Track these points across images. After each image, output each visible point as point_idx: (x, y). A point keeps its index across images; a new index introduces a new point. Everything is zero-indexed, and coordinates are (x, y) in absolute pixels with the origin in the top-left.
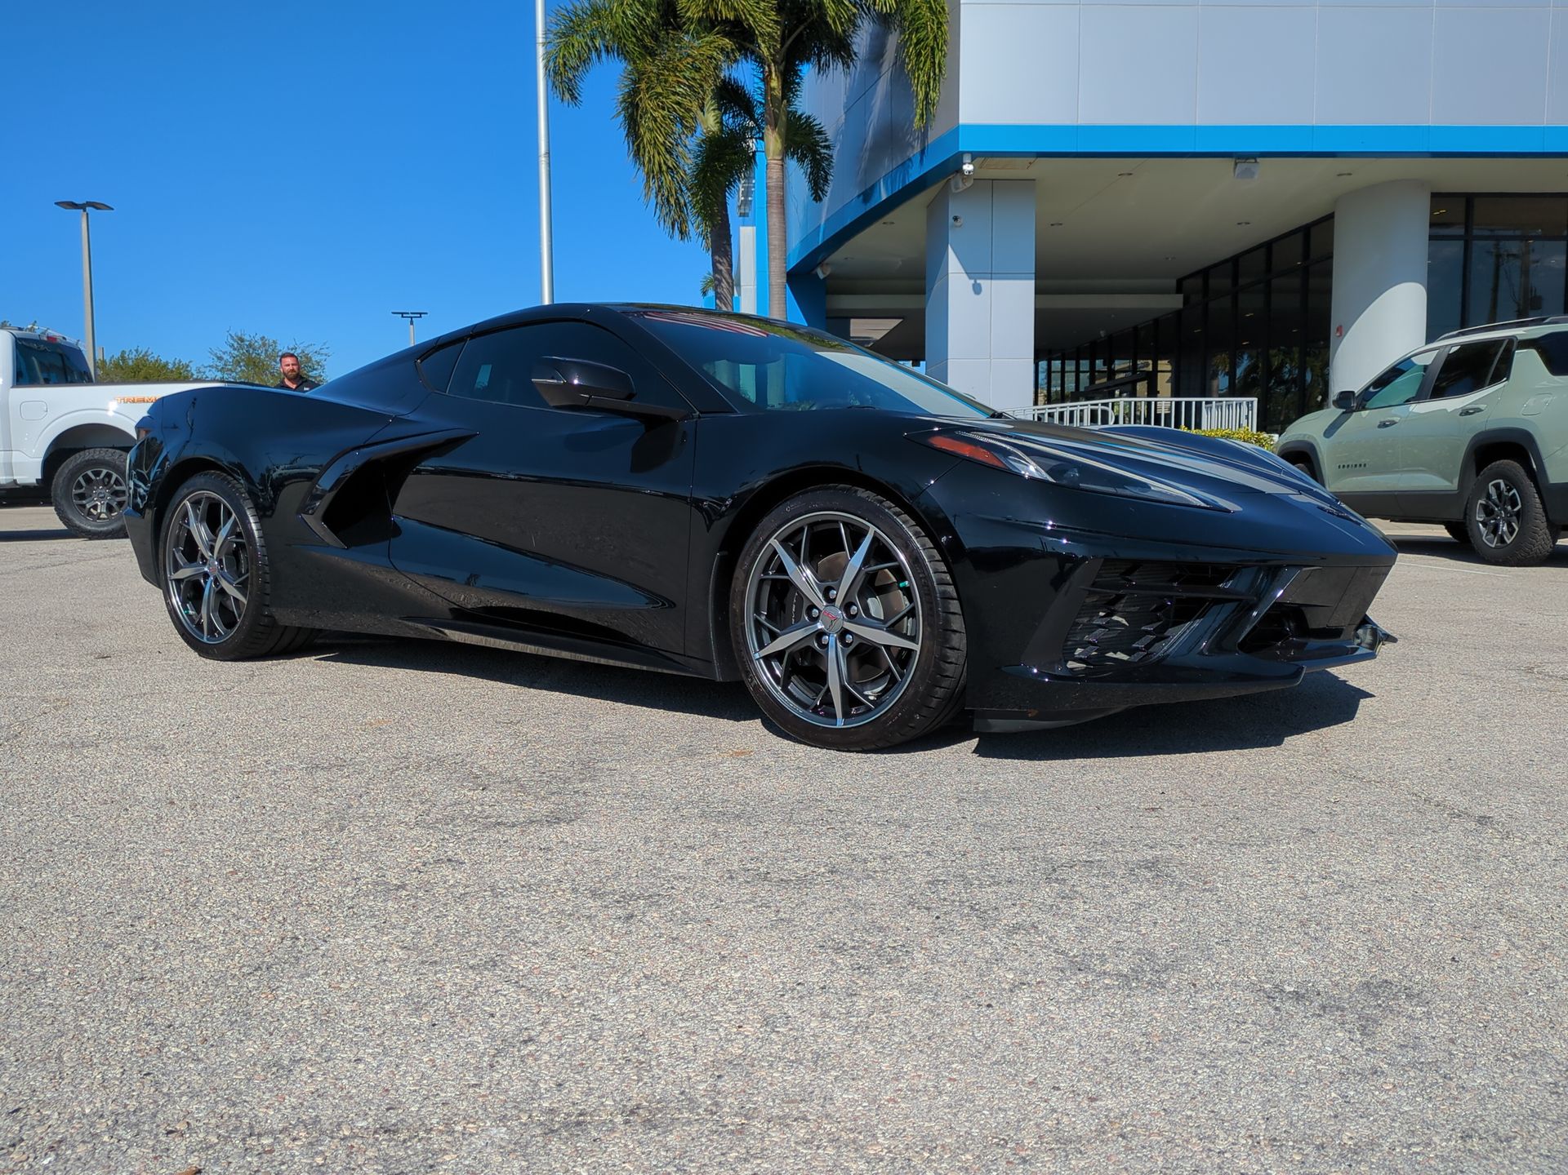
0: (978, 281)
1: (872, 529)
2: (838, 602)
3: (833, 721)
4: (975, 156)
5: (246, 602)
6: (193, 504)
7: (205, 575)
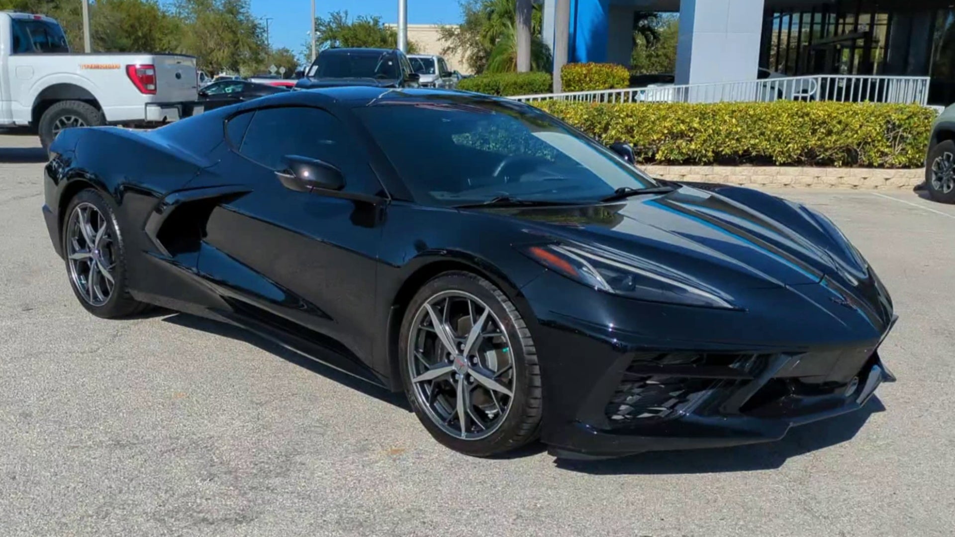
1: (488, 309)
2: (465, 353)
3: (458, 433)
5: (114, 283)
6: (82, 210)
7: (90, 259)
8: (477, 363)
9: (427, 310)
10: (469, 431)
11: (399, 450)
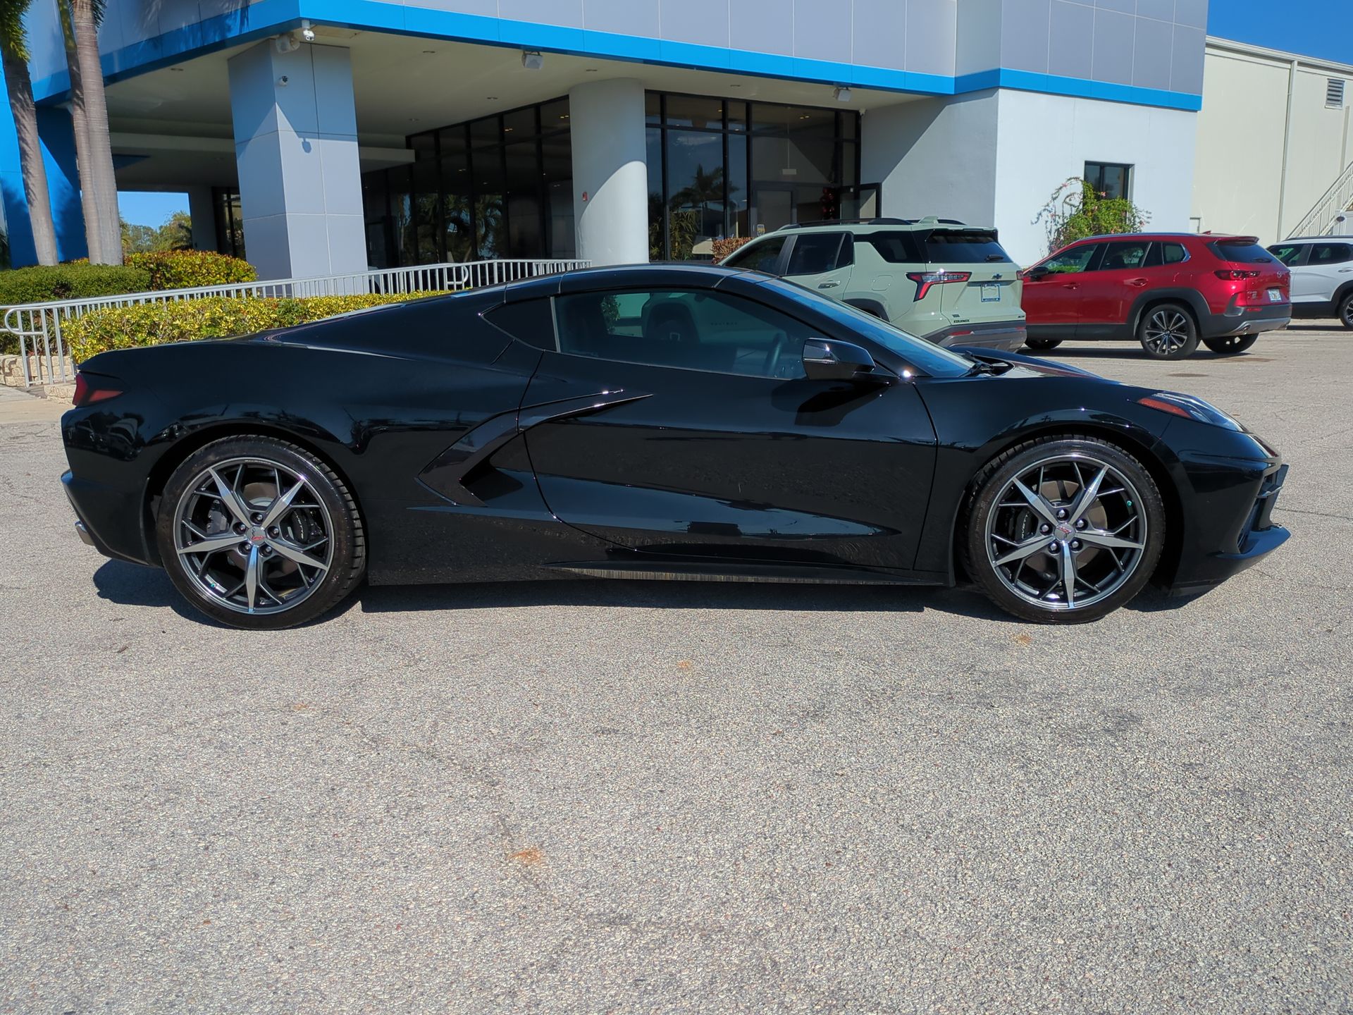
0: (307, 140)
1: (1107, 467)
4: (315, 23)
5: (327, 569)
6: (219, 472)
7: (242, 545)
8: (1085, 526)
9: (1014, 485)
10: (1076, 599)
11: (1024, 638)
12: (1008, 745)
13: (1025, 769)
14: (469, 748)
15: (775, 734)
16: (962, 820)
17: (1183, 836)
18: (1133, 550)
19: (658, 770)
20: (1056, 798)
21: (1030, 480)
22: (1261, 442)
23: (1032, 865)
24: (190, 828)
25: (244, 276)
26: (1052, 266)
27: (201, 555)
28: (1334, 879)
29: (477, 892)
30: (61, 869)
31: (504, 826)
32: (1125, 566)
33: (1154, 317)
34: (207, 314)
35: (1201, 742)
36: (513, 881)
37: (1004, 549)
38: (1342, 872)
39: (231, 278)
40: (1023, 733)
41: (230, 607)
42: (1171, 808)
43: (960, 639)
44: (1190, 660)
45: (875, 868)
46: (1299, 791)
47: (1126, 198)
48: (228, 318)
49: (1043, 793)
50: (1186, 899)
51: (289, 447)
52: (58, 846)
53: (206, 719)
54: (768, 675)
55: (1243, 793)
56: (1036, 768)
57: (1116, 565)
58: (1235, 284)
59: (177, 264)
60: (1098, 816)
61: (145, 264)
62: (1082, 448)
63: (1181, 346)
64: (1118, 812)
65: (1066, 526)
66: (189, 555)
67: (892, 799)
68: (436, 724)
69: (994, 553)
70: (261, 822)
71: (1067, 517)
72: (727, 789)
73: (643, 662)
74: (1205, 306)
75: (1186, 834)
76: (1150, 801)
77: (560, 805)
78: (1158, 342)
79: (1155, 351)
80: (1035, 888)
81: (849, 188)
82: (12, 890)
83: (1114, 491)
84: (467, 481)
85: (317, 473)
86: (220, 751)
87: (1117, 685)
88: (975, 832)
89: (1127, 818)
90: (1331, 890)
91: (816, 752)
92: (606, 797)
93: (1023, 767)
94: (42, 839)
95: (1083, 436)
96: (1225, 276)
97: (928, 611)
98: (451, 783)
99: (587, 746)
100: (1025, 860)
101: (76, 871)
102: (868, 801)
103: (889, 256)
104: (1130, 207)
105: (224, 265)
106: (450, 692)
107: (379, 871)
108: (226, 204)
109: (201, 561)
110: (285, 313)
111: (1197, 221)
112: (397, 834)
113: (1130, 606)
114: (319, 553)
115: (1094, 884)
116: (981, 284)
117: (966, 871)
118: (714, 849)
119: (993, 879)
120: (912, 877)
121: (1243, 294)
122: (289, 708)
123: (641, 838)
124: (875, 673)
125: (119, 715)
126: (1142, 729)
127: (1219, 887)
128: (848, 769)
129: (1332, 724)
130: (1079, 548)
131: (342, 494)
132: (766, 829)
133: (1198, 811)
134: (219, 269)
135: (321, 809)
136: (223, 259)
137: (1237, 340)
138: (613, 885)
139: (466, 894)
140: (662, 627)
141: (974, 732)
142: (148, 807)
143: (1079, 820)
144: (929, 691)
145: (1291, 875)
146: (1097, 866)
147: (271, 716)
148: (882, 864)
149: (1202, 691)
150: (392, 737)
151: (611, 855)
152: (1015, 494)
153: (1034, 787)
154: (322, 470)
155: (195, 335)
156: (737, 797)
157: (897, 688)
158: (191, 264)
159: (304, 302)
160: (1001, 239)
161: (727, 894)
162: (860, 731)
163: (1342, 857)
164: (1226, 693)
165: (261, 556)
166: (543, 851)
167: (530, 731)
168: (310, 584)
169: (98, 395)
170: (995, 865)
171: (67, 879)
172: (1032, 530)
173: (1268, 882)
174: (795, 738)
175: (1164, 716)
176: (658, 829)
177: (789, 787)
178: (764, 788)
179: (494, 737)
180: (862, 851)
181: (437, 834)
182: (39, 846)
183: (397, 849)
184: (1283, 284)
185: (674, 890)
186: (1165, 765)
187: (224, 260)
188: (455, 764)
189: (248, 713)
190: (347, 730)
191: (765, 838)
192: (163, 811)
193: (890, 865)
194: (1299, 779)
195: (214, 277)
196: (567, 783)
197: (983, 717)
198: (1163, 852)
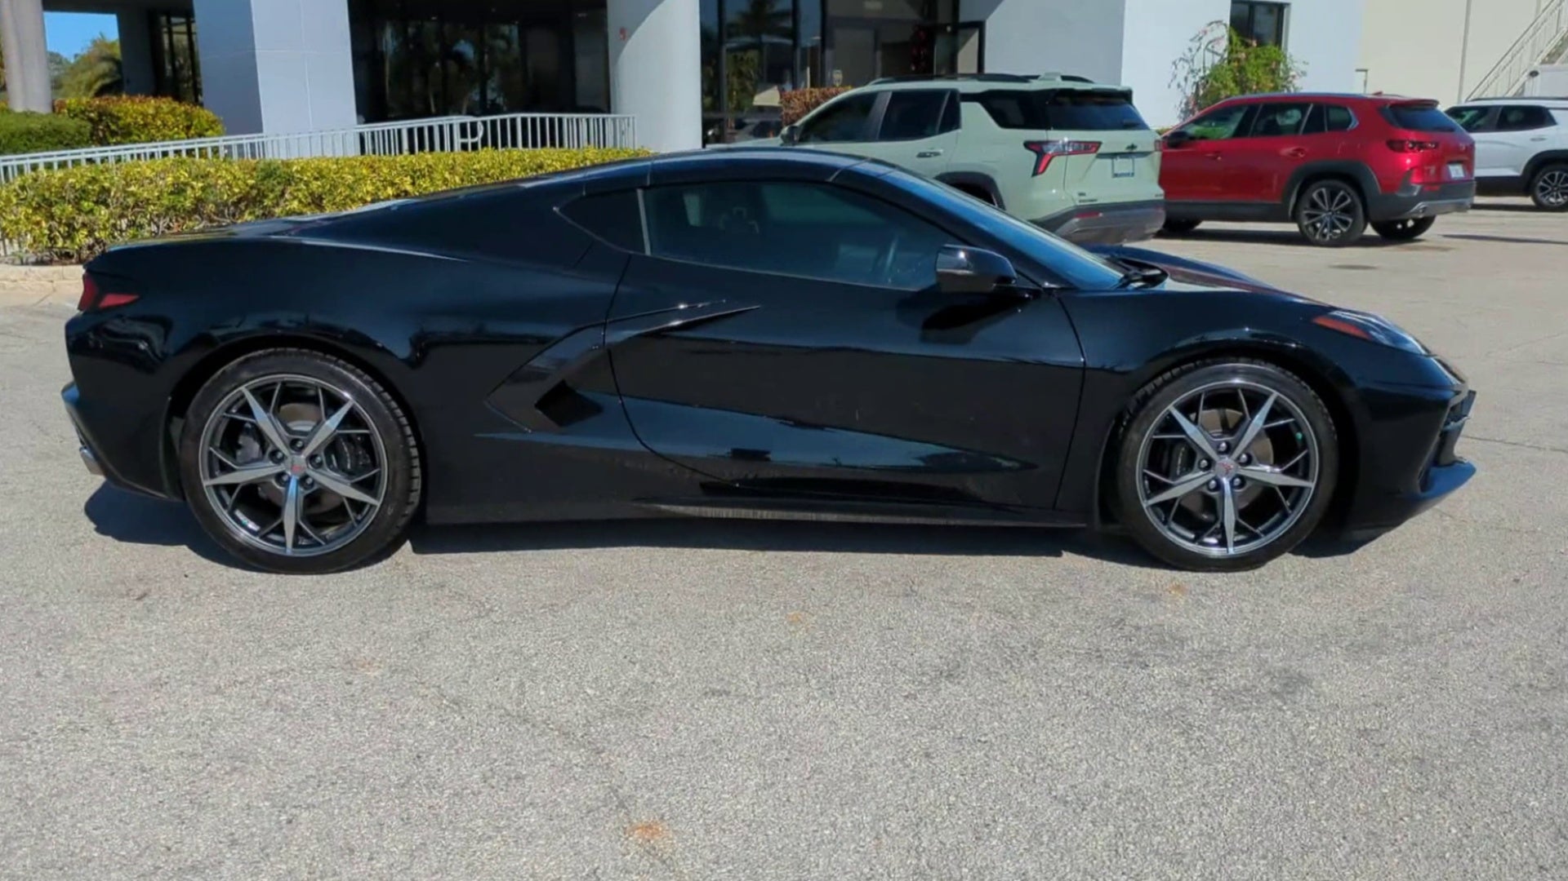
1: (1275, 395)
5: (378, 503)
6: (254, 391)
7: (279, 476)
8: (1249, 462)
9: (1170, 415)
10: (1237, 543)
11: (1178, 588)
12: (1166, 709)
13: (1186, 735)
14: (564, 712)
15: (907, 697)
16: (1120, 791)
17: (1358, 807)
18: (1301, 489)
19: (780, 736)
20: (1220, 766)
21: (1188, 408)
22: (1445, 366)
23: (1198, 838)
24: (267, 799)
25: (207, 130)
26: (1193, 130)
27: (230, 488)
28: (1517, 852)
29: (598, 868)
30: (131, 844)
31: (617, 797)
32: (1292, 507)
33: (1315, 195)
34: (170, 179)
35: (1376, 705)
36: (637, 857)
37: (1157, 487)
38: (1525, 844)
39: (192, 132)
40: (1182, 696)
41: (265, 548)
42: (1345, 778)
43: (1107, 589)
44: (1363, 613)
45: (1029, 842)
46: (1482, 759)
47: (1280, 45)
48: (194, 183)
49: (1207, 761)
50: (1362, 872)
51: (336, 363)
52: (121, 821)
53: (258, 678)
54: (892, 629)
55: (1422, 761)
56: (1198, 734)
57: (1280, 506)
58: (1410, 157)
59: (126, 113)
60: (1267, 786)
61: (83, 112)
62: (1247, 373)
63: (1345, 230)
64: (1287, 781)
65: (1227, 460)
66: (217, 487)
67: (1042, 769)
68: (522, 685)
69: (1145, 490)
70: (344, 793)
71: (1229, 450)
72: (859, 758)
73: (748, 613)
74: (1374, 184)
75: (1362, 805)
76: (1322, 770)
77: (676, 775)
78: (1318, 225)
79: (1315, 235)
80: (1201, 862)
81: (946, 25)
82: (80, 868)
83: (1282, 422)
84: (543, 404)
85: (368, 393)
86: (282, 714)
87: (1284, 642)
88: (1134, 804)
89: (1298, 789)
90: (1514, 863)
91: (955, 716)
92: (726, 765)
93: (1183, 733)
94: (100, 813)
95: (1249, 360)
96: (1396, 146)
97: (1066, 555)
98: (550, 750)
99: (697, 709)
100: (1190, 833)
101: (147, 848)
102: (1016, 770)
103: (1003, 121)
104: (1285, 57)
105: (183, 116)
106: (533, 648)
107: (487, 845)
108: (165, 30)
109: (231, 494)
110: (264, 179)
111: (1364, 73)
112: (499, 806)
113: (1297, 552)
114: (369, 486)
115: (1264, 857)
116: (1113, 156)
117: (1127, 845)
118: (852, 822)
119: (1157, 853)
120: (1069, 851)
121: (1419, 168)
122: (350, 664)
123: (771, 810)
124: (1013, 627)
125: (156, 673)
126: (1312, 691)
127: (1396, 860)
128: (991, 736)
129: (1519, 685)
130: (1242, 485)
131: (396, 418)
132: (907, 801)
133: (1374, 780)
134: (177, 121)
135: (409, 778)
136: (181, 108)
137: (1410, 223)
138: (746, 861)
139: (587, 870)
140: (765, 573)
141: (1128, 694)
142: (211, 775)
143: (1246, 791)
144: (1075, 648)
145: (1471, 847)
146: (1267, 839)
147: (331, 674)
148: (1036, 836)
149: (1377, 649)
150: (476, 699)
151: (740, 828)
152: (1171, 425)
153: (1197, 755)
154: (374, 390)
155: (154, 205)
156: (871, 766)
157: (1039, 644)
158: (142, 113)
159: (288, 165)
160: (1137, 102)
161: (871, 869)
162: (1000, 693)
163: (1525, 829)
164: (1403, 650)
165: (301, 489)
166: (664, 824)
167: (629, 692)
168: (359, 522)
169: (110, 300)
170: (1159, 838)
171: (139, 855)
172: (1189, 465)
173: (1447, 855)
174: (930, 701)
175: (1336, 677)
176: (788, 800)
177: (927, 755)
178: (901, 756)
179: (591, 699)
180: (1014, 823)
181: (544, 806)
182: (99, 821)
183: (502, 823)
184: (1466, 156)
185: (813, 865)
186: (1338, 731)
187: (183, 108)
188: (552, 729)
189: (305, 671)
190: (423, 691)
191: (907, 811)
192: (231, 781)
193: (1045, 839)
194: (1481, 746)
195: (170, 130)
196: (681, 750)
197: (1136, 677)
198: (1337, 824)
